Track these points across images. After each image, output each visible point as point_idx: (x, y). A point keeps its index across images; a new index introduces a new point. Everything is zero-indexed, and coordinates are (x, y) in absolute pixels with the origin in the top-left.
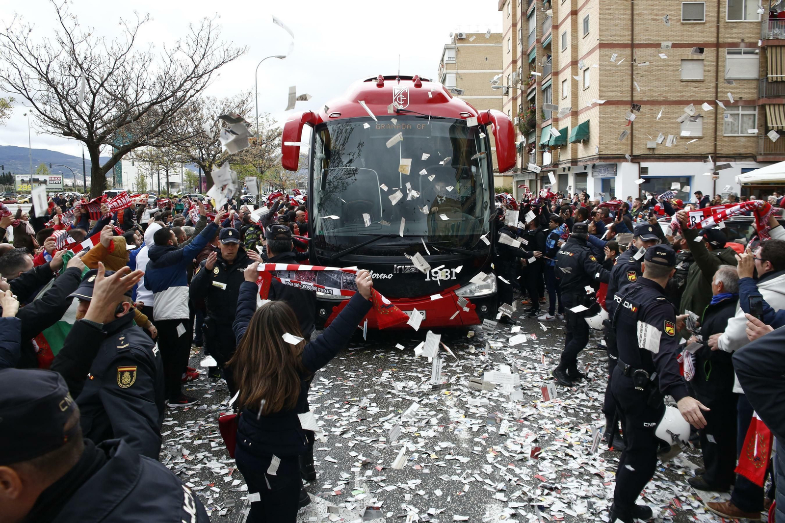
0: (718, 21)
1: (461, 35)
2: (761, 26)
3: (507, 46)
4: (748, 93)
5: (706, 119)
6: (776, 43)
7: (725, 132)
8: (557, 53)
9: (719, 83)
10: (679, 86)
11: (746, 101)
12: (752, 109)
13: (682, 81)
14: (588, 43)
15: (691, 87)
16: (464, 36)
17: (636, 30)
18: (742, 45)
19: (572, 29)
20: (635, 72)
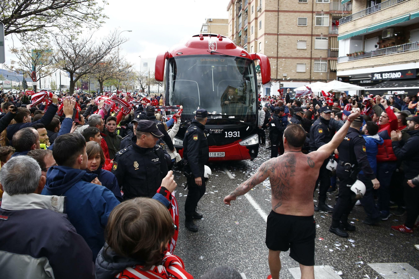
0: (312, 26)
1: (210, 19)
2: (329, 28)
3: (230, 28)
4: (324, 55)
5: (307, 65)
6: (334, 36)
7: (314, 70)
8: (250, 34)
9: (312, 50)
10: (296, 51)
11: (323, 58)
12: (325, 61)
13: (298, 49)
14: (261, 32)
15: (301, 52)
16: (212, 20)
17: (280, 28)
18: (322, 35)
19: (255, 25)
20: (279, 45)
